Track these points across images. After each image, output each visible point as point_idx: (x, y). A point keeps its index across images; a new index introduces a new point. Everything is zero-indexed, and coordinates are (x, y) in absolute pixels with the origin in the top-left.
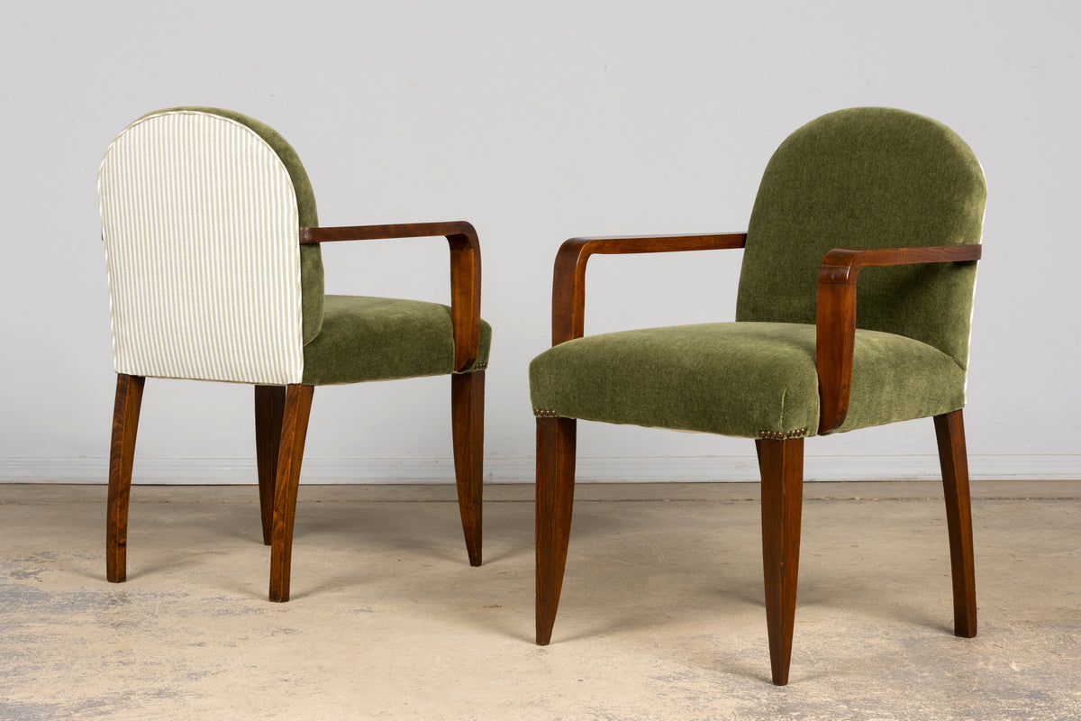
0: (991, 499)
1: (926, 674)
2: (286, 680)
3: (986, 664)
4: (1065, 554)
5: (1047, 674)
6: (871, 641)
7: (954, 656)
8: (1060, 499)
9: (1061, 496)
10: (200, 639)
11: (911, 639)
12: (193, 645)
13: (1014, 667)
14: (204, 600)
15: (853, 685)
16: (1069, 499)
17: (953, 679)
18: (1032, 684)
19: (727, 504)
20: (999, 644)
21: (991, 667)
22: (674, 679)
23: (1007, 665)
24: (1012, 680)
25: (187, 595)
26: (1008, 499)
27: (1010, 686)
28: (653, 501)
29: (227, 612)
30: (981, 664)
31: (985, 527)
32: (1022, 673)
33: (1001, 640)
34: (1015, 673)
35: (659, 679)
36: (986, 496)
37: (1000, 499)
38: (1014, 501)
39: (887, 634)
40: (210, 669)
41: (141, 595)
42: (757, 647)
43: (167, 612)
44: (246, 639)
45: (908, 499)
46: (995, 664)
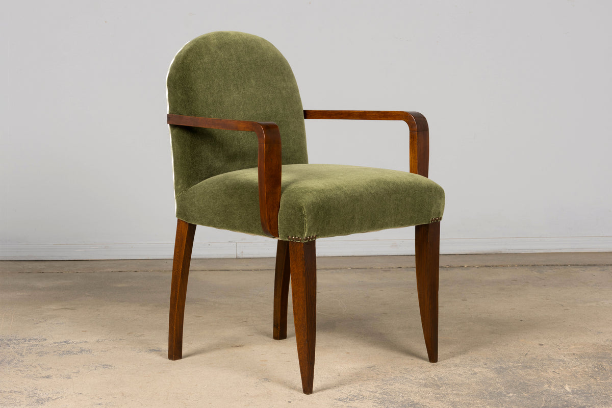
0: (547, 265)
1: (511, 394)
2: (99, 404)
3: (549, 387)
4: (594, 304)
5: (589, 393)
6: (475, 370)
7: (529, 381)
8: (589, 265)
9: (590, 263)
10: (49, 373)
11: (501, 368)
12: (43, 377)
13: (567, 388)
14: (56, 343)
15: (465, 403)
16: (594, 265)
17: (529, 399)
18: (580, 402)
19: (386, 271)
20: (557, 371)
21: (553, 389)
22: (350, 400)
23: (562, 387)
24: (566, 399)
25: (45, 340)
26: (557, 265)
27: (565, 403)
28: (341, 269)
29: (69, 352)
30: (546, 386)
31: (544, 286)
32: (573, 393)
33: (558, 368)
34: (568, 393)
35: (340, 400)
36: (544, 263)
37: (552, 265)
38: (561, 267)
39: (486, 364)
40: (51, 396)
41: (16, 340)
42: (403, 375)
43: (30, 353)
44: (78, 372)
45: (496, 266)
46: (555, 386)
